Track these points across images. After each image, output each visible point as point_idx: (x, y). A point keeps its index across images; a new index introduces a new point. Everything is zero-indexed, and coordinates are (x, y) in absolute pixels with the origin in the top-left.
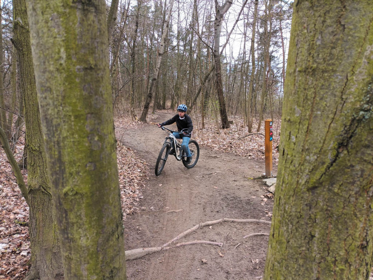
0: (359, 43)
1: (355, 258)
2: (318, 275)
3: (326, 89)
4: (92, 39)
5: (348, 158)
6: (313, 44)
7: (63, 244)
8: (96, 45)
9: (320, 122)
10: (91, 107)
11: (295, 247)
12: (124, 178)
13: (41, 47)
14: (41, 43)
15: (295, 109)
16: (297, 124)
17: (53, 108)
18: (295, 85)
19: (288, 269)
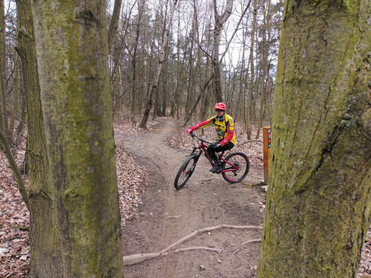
0: (340, 57)
1: (341, 258)
2: (306, 275)
3: (311, 99)
4: (93, 51)
5: (332, 163)
6: (299, 57)
7: (64, 244)
8: (97, 57)
9: (306, 129)
10: (92, 114)
11: (284, 248)
12: (123, 184)
13: (46, 58)
14: (46, 54)
15: (283, 117)
16: (286, 131)
17: (56, 115)
18: (283, 95)
19: (278, 270)
